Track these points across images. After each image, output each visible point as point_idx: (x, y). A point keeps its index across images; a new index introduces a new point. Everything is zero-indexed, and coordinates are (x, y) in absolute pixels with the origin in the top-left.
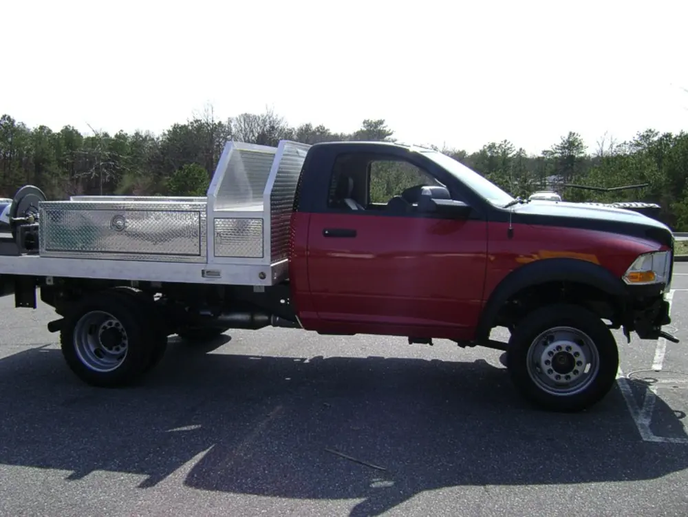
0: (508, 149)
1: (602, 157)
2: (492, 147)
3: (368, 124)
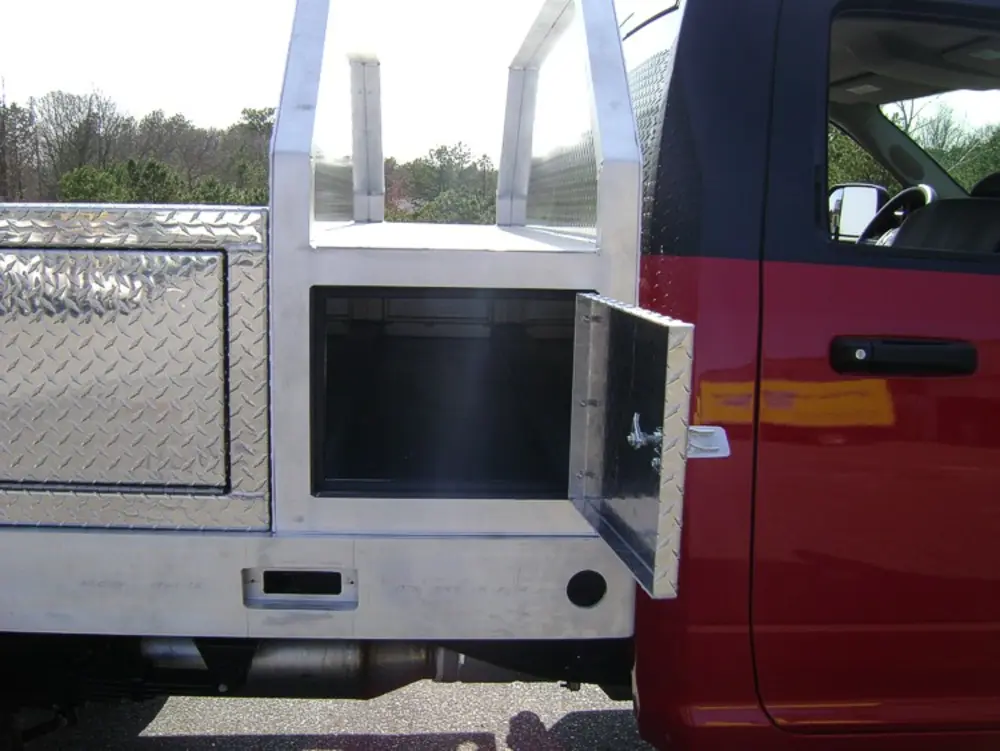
0: (465, 155)
2: (441, 152)
3: (250, 114)
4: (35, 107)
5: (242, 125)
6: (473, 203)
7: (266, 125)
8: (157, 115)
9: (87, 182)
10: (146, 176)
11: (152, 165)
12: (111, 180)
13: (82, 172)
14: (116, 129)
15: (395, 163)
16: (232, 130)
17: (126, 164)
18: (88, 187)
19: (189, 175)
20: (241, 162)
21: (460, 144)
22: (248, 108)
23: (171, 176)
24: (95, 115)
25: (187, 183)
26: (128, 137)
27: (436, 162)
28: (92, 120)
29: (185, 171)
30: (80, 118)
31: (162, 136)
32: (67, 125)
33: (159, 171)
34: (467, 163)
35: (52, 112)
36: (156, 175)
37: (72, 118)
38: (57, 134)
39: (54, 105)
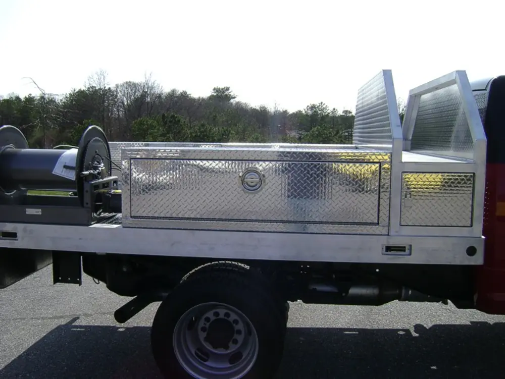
0: (324, 109)
2: (313, 107)
3: (217, 90)
4: (118, 89)
5: (213, 96)
6: (330, 133)
7: (226, 95)
8: (173, 91)
9: (144, 124)
10: (171, 122)
11: (173, 116)
12: (155, 124)
13: (142, 120)
14: (156, 98)
15: (287, 113)
16: (209, 97)
17: (161, 115)
18: (144, 127)
19: (190, 121)
20: (214, 114)
21: (322, 103)
22: (216, 87)
23: (182, 120)
24: (146, 92)
25: (189, 124)
26: (161, 103)
27: (310, 112)
28: (144, 95)
29: (188, 119)
30: (138, 94)
31: (176, 102)
32: (132, 97)
33: (177, 119)
34: (325, 113)
35: (126, 92)
36: (175, 121)
37: (135, 94)
38: (127, 102)
39: (127, 88)
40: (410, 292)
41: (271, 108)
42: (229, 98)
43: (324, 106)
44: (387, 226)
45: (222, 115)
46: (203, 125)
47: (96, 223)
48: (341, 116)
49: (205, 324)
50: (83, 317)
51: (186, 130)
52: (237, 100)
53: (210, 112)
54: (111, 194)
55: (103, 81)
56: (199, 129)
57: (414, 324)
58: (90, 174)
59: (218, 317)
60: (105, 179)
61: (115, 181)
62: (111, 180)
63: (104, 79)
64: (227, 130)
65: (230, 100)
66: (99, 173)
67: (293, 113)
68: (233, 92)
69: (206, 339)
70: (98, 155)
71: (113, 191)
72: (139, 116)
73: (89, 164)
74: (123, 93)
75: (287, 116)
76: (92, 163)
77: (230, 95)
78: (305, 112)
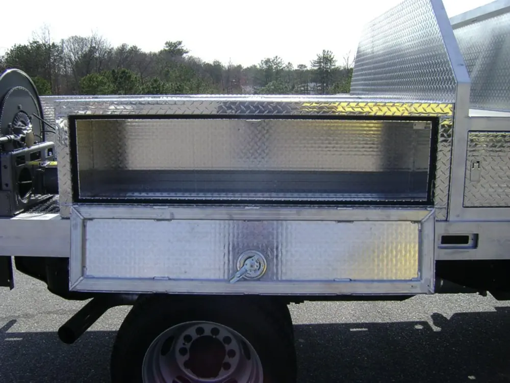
0: (279, 63)
1: (348, 69)
2: (267, 61)
3: (169, 44)
4: (64, 45)
5: (165, 50)
6: (286, 87)
7: (179, 50)
8: (123, 46)
9: (94, 81)
10: (121, 78)
11: (124, 72)
12: (105, 80)
13: (92, 76)
14: (105, 53)
15: (241, 68)
16: (161, 52)
17: (111, 71)
18: (94, 84)
19: (141, 77)
20: (166, 69)
21: (276, 57)
22: (168, 41)
23: (134, 76)
24: (95, 47)
25: (141, 80)
26: (110, 58)
27: (265, 67)
28: (92, 50)
29: (139, 74)
30: (86, 49)
31: (127, 57)
32: (80, 53)
33: (128, 75)
34: (280, 67)
35: (73, 47)
36: (126, 77)
37: (82, 49)
38: (75, 57)
39: (73, 43)
40: (442, 282)
41: (225, 64)
42: (181, 52)
43: (279, 60)
44: (445, 208)
45: (175, 71)
46: (156, 81)
47: (23, 212)
48: (296, 70)
49: (184, 344)
50: (23, 319)
51: (138, 87)
52: (189, 54)
53: (162, 67)
54: (43, 168)
55: (48, 35)
56: (152, 85)
57: (432, 314)
58: (10, 140)
59: (202, 335)
60: (33, 147)
61: (51, 149)
62: (44, 148)
63: (49, 34)
64: (180, 85)
65: (182, 55)
66: (23, 139)
67: (248, 68)
68: (185, 46)
69: (186, 365)
70: (22, 111)
71: (48, 163)
72: (88, 72)
73: (9, 126)
74: (69, 49)
75: (242, 70)
76: (13, 123)
77: (183, 50)
78: (260, 66)
